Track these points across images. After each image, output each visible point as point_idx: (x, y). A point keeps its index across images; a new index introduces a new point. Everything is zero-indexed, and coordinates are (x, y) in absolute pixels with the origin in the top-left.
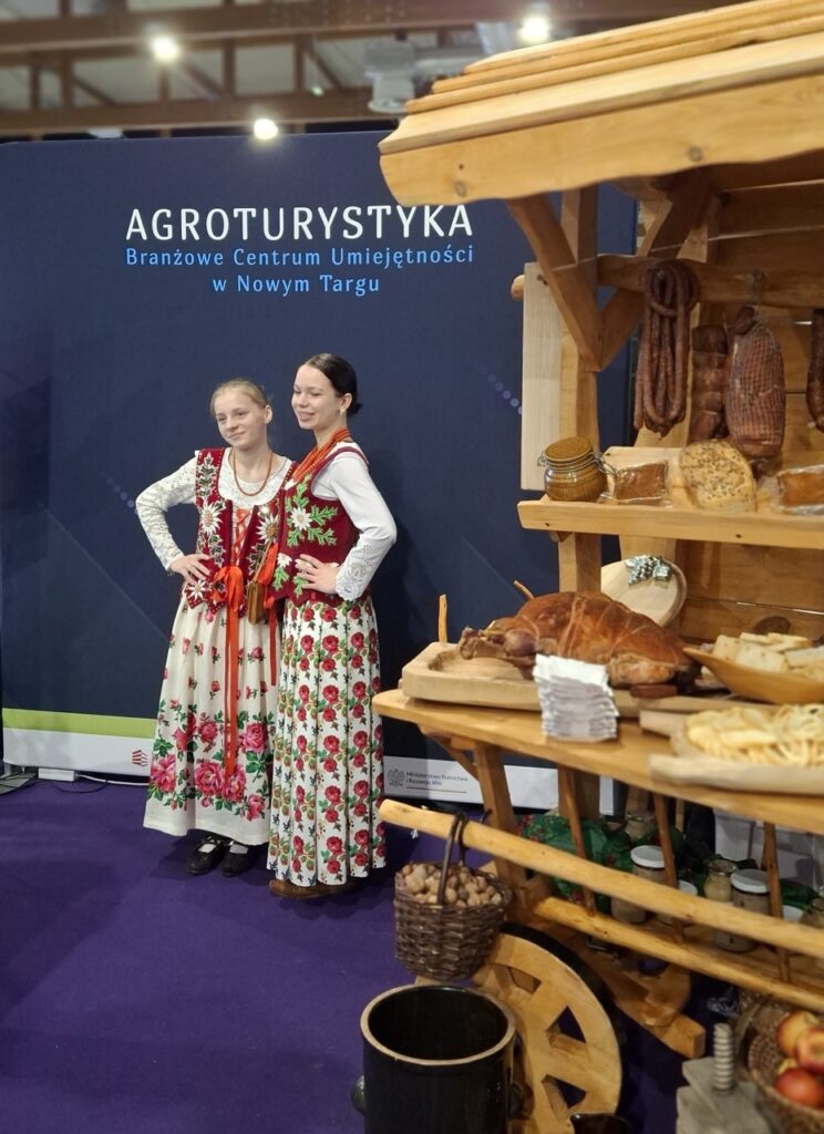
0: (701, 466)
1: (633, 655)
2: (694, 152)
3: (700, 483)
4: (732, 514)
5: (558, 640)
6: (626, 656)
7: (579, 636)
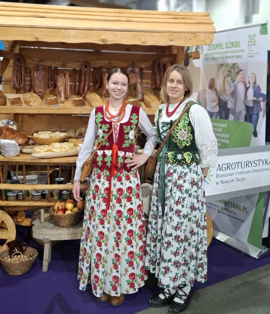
0: (30, 98)
1: (18, 138)
2: (36, 38)
3: (31, 101)
4: (38, 107)
5: (2, 136)
6: (17, 139)
7: (6, 135)
